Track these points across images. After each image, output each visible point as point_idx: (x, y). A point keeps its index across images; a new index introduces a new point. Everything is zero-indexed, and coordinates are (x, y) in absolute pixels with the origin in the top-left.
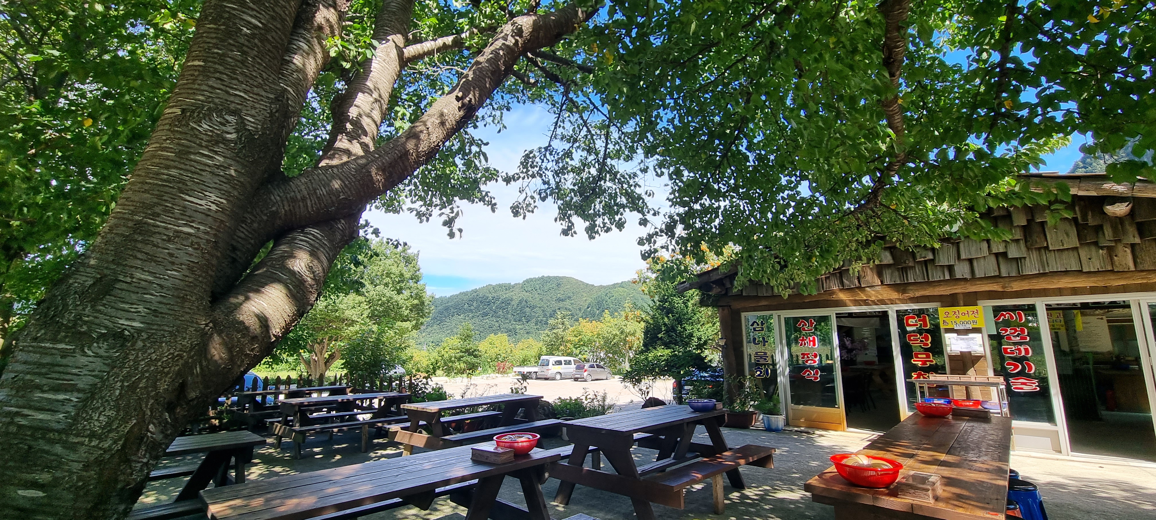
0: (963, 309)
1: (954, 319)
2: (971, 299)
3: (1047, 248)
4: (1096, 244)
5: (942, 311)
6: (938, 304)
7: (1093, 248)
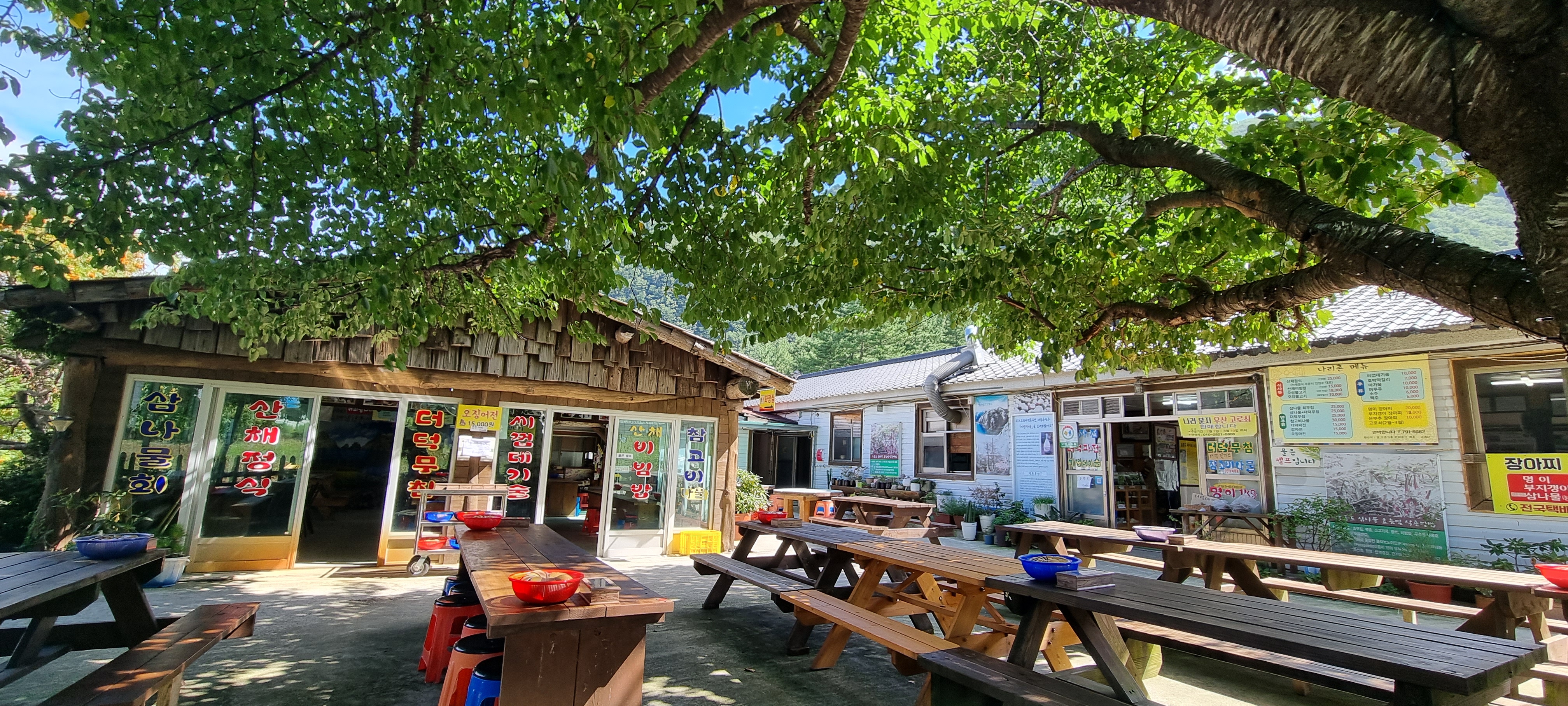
0: (483, 409)
1: (472, 418)
2: (495, 399)
3: (569, 358)
4: (602, 362)
5: (462, 408)
6: (460, 400)
7: (600, 366)
